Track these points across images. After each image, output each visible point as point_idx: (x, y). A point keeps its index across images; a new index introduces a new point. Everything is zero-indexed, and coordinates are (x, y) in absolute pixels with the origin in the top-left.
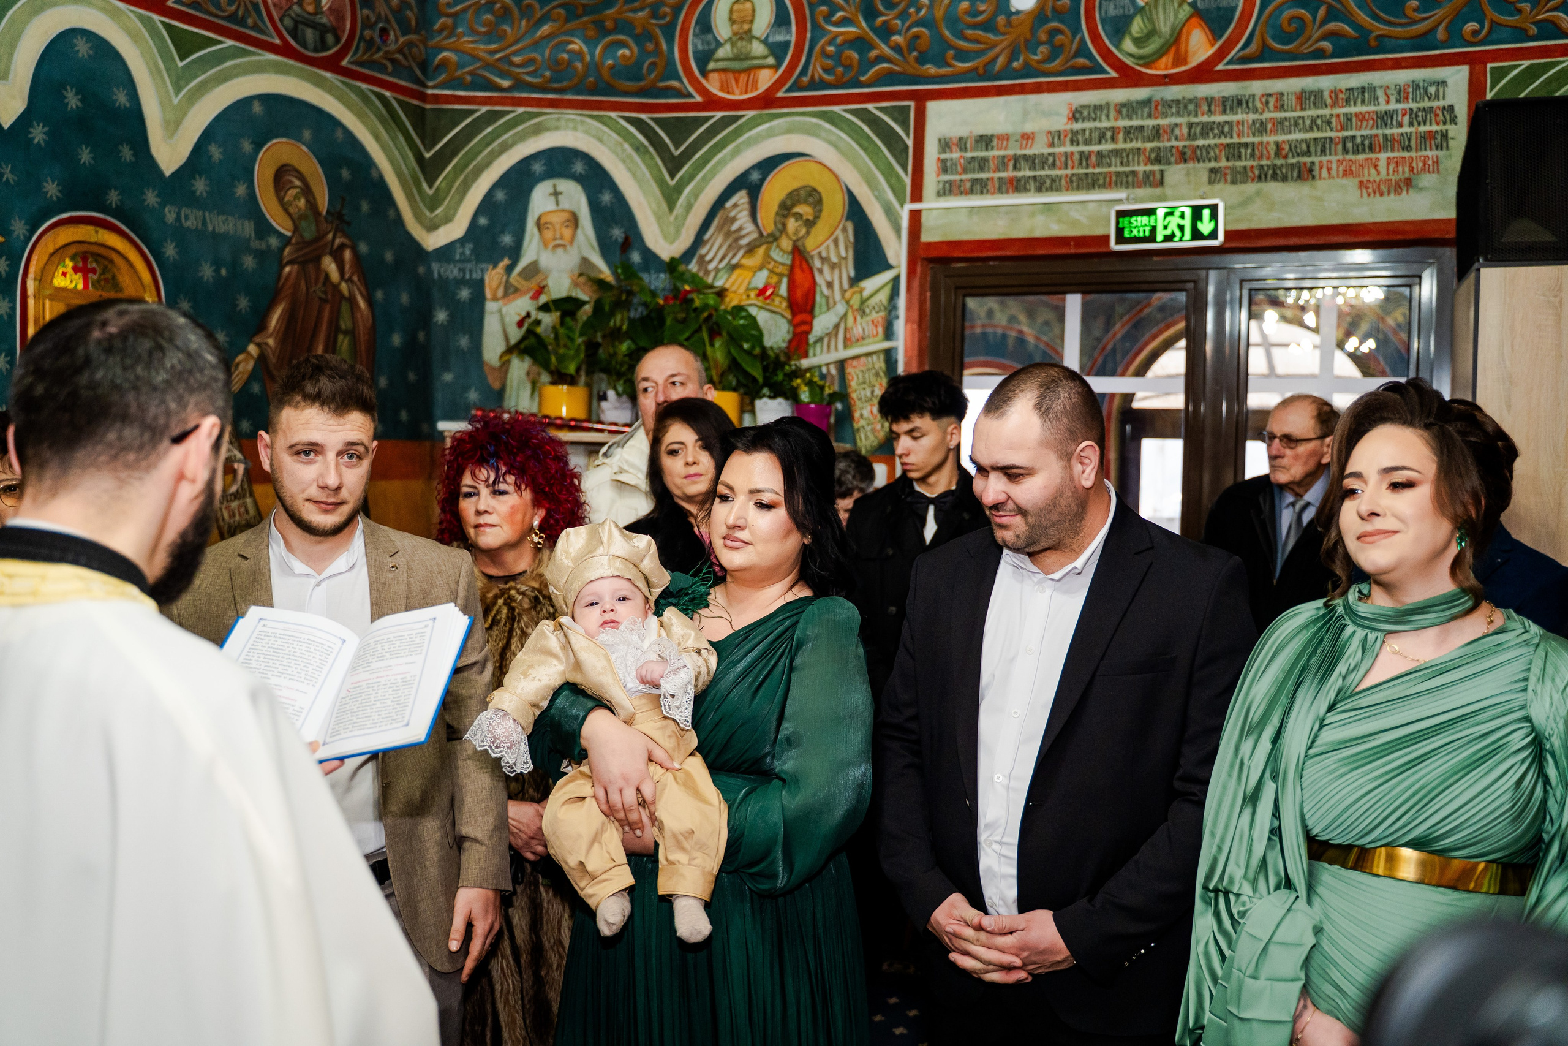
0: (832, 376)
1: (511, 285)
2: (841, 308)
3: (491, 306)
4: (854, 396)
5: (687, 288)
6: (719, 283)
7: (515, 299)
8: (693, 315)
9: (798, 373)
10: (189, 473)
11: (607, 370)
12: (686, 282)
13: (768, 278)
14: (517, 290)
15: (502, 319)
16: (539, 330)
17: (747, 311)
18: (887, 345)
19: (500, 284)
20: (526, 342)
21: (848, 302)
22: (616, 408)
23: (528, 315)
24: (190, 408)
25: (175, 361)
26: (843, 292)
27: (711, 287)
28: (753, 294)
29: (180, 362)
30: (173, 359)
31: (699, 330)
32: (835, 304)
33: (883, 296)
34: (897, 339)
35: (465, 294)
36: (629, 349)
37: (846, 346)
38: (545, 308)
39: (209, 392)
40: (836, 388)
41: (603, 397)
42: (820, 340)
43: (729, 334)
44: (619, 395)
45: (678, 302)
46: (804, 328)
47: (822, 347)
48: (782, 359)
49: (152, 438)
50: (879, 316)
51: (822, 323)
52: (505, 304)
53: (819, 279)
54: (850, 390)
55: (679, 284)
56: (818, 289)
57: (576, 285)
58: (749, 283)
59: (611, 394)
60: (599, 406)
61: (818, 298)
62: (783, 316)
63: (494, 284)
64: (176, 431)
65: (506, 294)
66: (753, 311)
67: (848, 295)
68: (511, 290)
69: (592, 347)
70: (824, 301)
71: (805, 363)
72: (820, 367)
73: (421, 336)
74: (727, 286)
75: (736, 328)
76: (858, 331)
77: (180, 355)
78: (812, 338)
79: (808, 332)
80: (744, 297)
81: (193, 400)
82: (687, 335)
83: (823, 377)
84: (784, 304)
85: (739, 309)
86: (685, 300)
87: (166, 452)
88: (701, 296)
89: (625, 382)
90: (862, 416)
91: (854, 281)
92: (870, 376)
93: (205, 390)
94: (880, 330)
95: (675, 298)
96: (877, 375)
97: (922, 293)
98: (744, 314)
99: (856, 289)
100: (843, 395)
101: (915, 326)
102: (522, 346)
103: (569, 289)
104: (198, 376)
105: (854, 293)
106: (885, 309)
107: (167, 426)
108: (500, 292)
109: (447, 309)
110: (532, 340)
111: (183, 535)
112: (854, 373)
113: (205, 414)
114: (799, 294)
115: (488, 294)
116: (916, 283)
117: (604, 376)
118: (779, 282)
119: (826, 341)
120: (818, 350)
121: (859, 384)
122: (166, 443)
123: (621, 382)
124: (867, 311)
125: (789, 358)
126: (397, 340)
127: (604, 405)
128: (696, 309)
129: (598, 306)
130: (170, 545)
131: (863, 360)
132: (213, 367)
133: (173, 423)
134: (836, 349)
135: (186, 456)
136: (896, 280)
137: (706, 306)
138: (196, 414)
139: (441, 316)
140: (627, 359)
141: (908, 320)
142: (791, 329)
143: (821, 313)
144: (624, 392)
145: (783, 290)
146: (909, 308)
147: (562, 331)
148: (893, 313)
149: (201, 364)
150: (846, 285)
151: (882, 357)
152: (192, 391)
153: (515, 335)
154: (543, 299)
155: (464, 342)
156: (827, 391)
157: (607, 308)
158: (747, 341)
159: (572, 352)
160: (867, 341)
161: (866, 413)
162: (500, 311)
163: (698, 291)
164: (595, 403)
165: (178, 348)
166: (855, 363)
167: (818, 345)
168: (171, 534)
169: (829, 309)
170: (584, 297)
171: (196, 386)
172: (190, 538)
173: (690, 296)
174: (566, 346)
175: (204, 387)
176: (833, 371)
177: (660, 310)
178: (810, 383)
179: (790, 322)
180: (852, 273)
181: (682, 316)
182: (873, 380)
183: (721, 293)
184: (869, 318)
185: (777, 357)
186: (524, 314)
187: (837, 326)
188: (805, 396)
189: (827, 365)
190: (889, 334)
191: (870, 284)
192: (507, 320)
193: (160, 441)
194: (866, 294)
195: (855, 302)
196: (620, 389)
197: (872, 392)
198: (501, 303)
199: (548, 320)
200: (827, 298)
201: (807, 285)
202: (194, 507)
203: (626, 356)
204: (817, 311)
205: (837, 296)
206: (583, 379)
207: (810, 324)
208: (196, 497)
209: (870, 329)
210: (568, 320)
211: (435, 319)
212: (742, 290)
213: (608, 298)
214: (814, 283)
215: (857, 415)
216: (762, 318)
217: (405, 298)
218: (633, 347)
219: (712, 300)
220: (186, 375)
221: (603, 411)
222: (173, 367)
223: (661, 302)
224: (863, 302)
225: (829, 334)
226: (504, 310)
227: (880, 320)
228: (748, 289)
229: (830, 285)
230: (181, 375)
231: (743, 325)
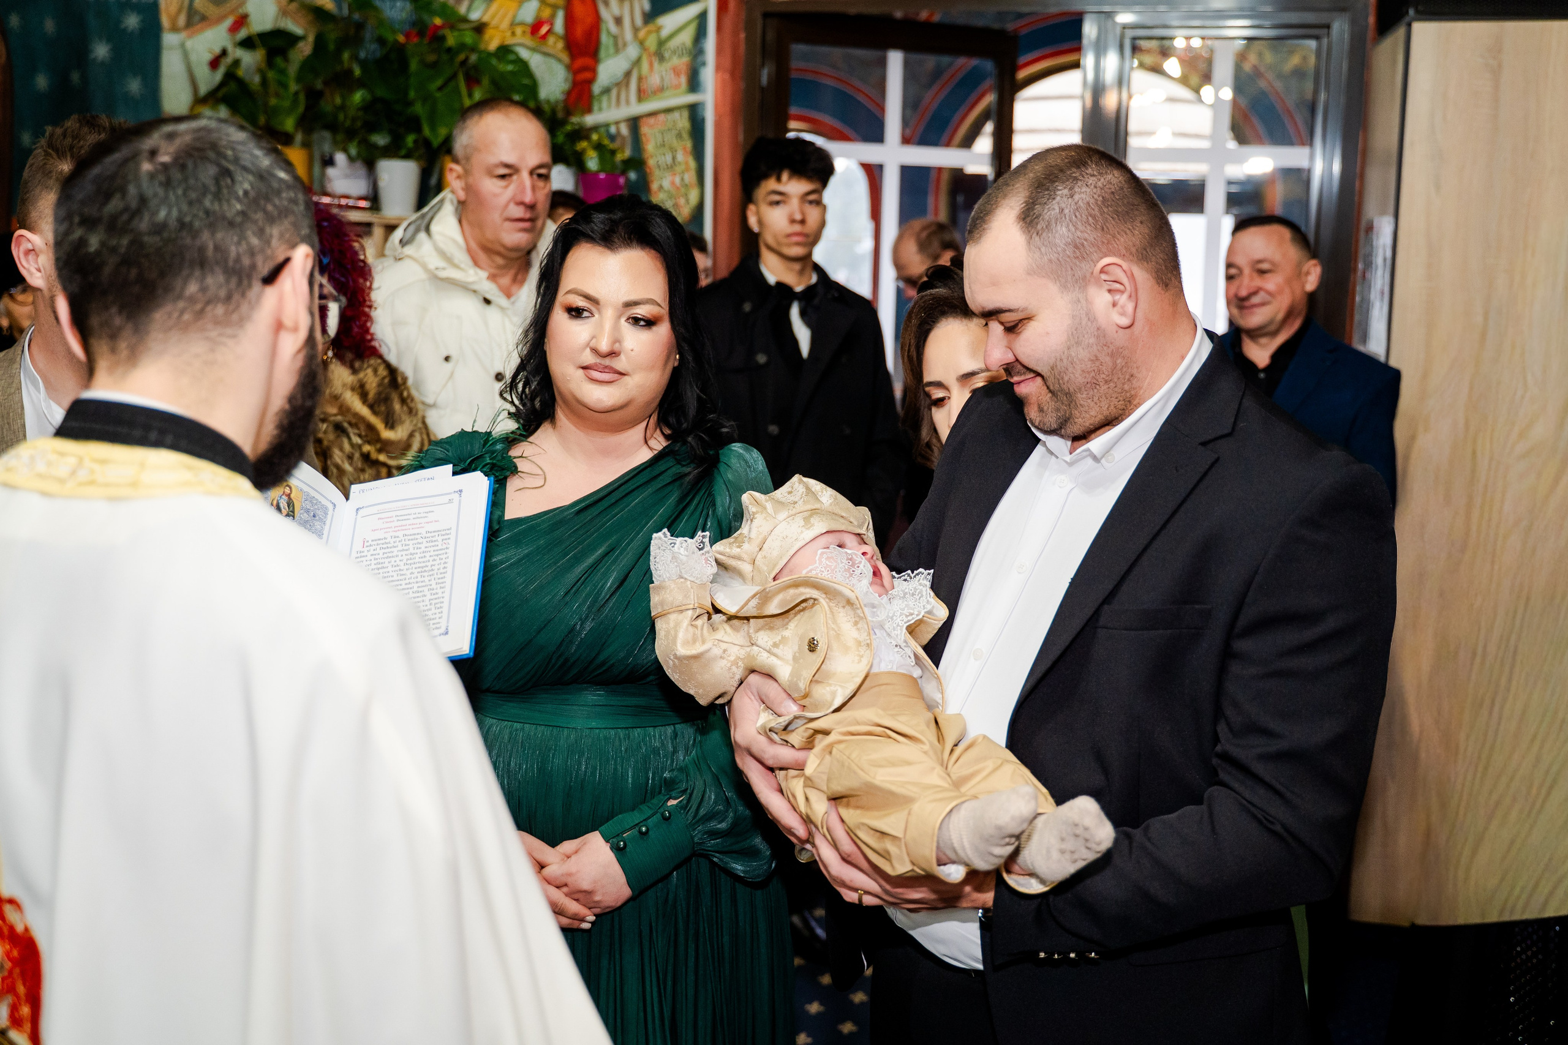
0: (623, 138)
1: (196, 12)
2: (632, 51)
3: (169, 39)
4: (651, 162)
5: (438, 21)
6: (474, 16)
7: (202, 30)
8: (445, 57)
9: (582, 133)
10: (288, 322)
11: (332, 127)
12: (434, 13)
13: (539, 10)
14: (204, 18)
15: (186, 55)
16: (240, 73)
17: (516, 54)
18: (691, 98)
19: (179, 11)
20: (224, 90)
21: (642, 43)
22: (347, 176)
23: (224, 53)
24: (275, 242)
25: (247, 186)
26: (636, 30)
27: (465, 20)
28: (519, 30)
29: (251, 184)
30: (244, 184)
31: (454, 76)
32: (625, 45)
33: (686, 38)
34: (704, 91)
35: (132, 21)
36: (363, 100)
37: (640, 99)
38: (248, 43)
39: (291, 218)
40: (627, 153)
41: (329, 162)
42: (607, 91)
43: (494, 83)
44: (351, 159)
45: (426, 41)
46: (587, 75)
47: (609, 99)
48: (560, 115)
49: (240, 283)
50: (681, 62)
51: (609, 69)
52: (190, 37)
53: (604, 12)
54: (646, 156)
55: (425, 17)
56: (603, 27)
57: (284, 13)
58: (514, 16)
59: (340, 158)
60: (323, 175)
61: (604, 38)
62: (559, 60)
63: (173, 9)
64: (265, 269)
65: (189, 24)
66: (524, 54)
67: (642, 34)
68: (197, 18)
69: (313, 96)
70: (611, 41)
71: (590, 120)
72: (607, 125)
73: (75, 77)
74: (485, 19)
75: (503, 75)
76: (654, 80)
77: (251, 177)
78: (596, 88)
79: (591, 81)
80: (509, 34)
81: (275, 231)
82: (439, 82)
83: (612, 138)
84: (560, 45)
85: (505, 50)
86: (437, 38)
87: (259, 297)
88: (456, 34)
89: (359, 143)
90: (661, 187)
91: (650, 17)
92: (671, 138)
93: (286, 216)
94: (683, 80)
95: (421, 34)
96: (679, 136)
97: (735, 33)
98: (512, 57)
99: (651, 27)
100: (637, 162)
101: (727, 76)
102: (220, 94)
103: (276, 19)
104: (277, 201)
105: (649, 32)
106: (690, 53)
107: (253, 267)
108: (182, 20)
109: (109, 40)
110: (233, 86)
111: (291, 399)
112: (651, 134)
113: (293, 246)
114: (579, 31)
115: (165, 21)
116: (728, 21)
117: (327, 135)
118: (553, 16)
119: (614, 92)
120: (605, 104)
121: (657, 147)
122: (257, 286)
123: (355, 143)
124: (667, 55)
125: (569, 113)
126: (42, 82)
127: (331, 172)
128: (449, 50)
129: (320, 43)
130: (277, 414)
131: (661, 117)
132: (289, 187)
133: (259, 260)
134: (628, 102)
135: (281, 299)
136: (703, 16)
137: (462, 46)
138: (283, 247)
139: (101, 51)
140: (360, 113)
141: (718, 68)
142: (570, 77)
143: (608, 56)
144: (359, 154)
145: (559, 25)
146: (719, 51)
147: (271, 75)
148: (700, 59)
149: (275, 185)
150: (639, 21)
151: (686, 114)
152: (271, 220)
153: (208, 80)
154: (243, 34)
155: (134, 86)
156: (619, 157)
157: (332, 47)
158: (518, 92)
159: (287, 104)
160: (667, 93)
161: (666, 184)
162: (182, 45)
163: (452, 27)
164: (317, 169)
165: (245, 169)
166: (652, 120)
167: (605, 99)
168: (279, 401)
169: (617, 51)
170: (298, 30)
171: (276, 213)
172: (299, 402)
173: (441, 32)
174: (277, 95)
175: (284, 213)
176: (624, 130)
177: (400, 50)
178: (599, 147)
179: (569, 68)
180: (647, 6)
181: (431, 58)
182: (675, 143)
183: (480, 28)
184: (668, 65)
185: (554, 111)
186: (217, 50)
187: (628, 74)
188: (592, 163)
189: (617, 123)
190: (694, 85)
191: (670, 21)
192: (193, 58)
193: (250, 286)
194: (665, 33)
195: (651, 43)
196: (353, 151)
197: (674, 158)
198: (183, 35)
199: (250, 60)
200: (615, 38)
201: (589, 20)
202: (299, 362)
203: (359, 109)
204: (602, 53)
205: (628, 35)
206: (299, 137)
207: (593, 71)
208: (299, 351)
209: (670, 78)
210: (279, 61)
211: (92, 56)
212: (505, 25)
213: (333, 35)
214: (597, 20)
215: (654, 186)
216: (536, 62)
217: (49, 25)
218: (369, 97)
219: (469, 38)
220: (262, 202)
221: (330, 180)
222: (246, 193)
223: (401, 38)
224: (661, 43)
225: (618, 84)
226: (189, 44)
227: (684, 67)
228: (513, 24)
229: (618, 21)
230: (256, 201)
231: (512, 72)
